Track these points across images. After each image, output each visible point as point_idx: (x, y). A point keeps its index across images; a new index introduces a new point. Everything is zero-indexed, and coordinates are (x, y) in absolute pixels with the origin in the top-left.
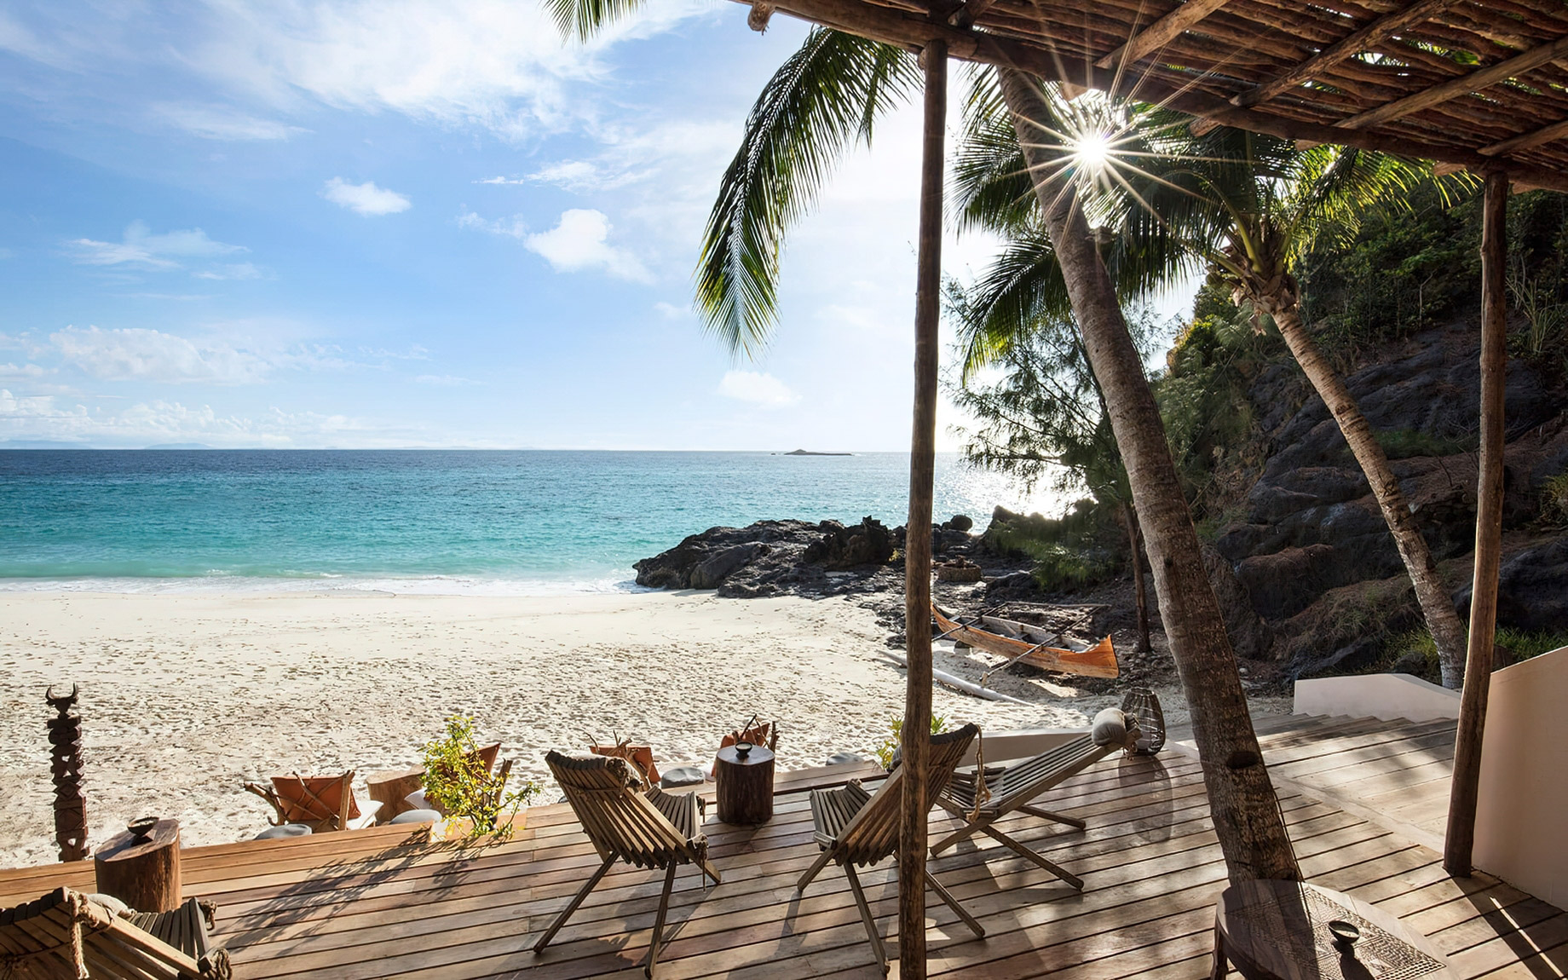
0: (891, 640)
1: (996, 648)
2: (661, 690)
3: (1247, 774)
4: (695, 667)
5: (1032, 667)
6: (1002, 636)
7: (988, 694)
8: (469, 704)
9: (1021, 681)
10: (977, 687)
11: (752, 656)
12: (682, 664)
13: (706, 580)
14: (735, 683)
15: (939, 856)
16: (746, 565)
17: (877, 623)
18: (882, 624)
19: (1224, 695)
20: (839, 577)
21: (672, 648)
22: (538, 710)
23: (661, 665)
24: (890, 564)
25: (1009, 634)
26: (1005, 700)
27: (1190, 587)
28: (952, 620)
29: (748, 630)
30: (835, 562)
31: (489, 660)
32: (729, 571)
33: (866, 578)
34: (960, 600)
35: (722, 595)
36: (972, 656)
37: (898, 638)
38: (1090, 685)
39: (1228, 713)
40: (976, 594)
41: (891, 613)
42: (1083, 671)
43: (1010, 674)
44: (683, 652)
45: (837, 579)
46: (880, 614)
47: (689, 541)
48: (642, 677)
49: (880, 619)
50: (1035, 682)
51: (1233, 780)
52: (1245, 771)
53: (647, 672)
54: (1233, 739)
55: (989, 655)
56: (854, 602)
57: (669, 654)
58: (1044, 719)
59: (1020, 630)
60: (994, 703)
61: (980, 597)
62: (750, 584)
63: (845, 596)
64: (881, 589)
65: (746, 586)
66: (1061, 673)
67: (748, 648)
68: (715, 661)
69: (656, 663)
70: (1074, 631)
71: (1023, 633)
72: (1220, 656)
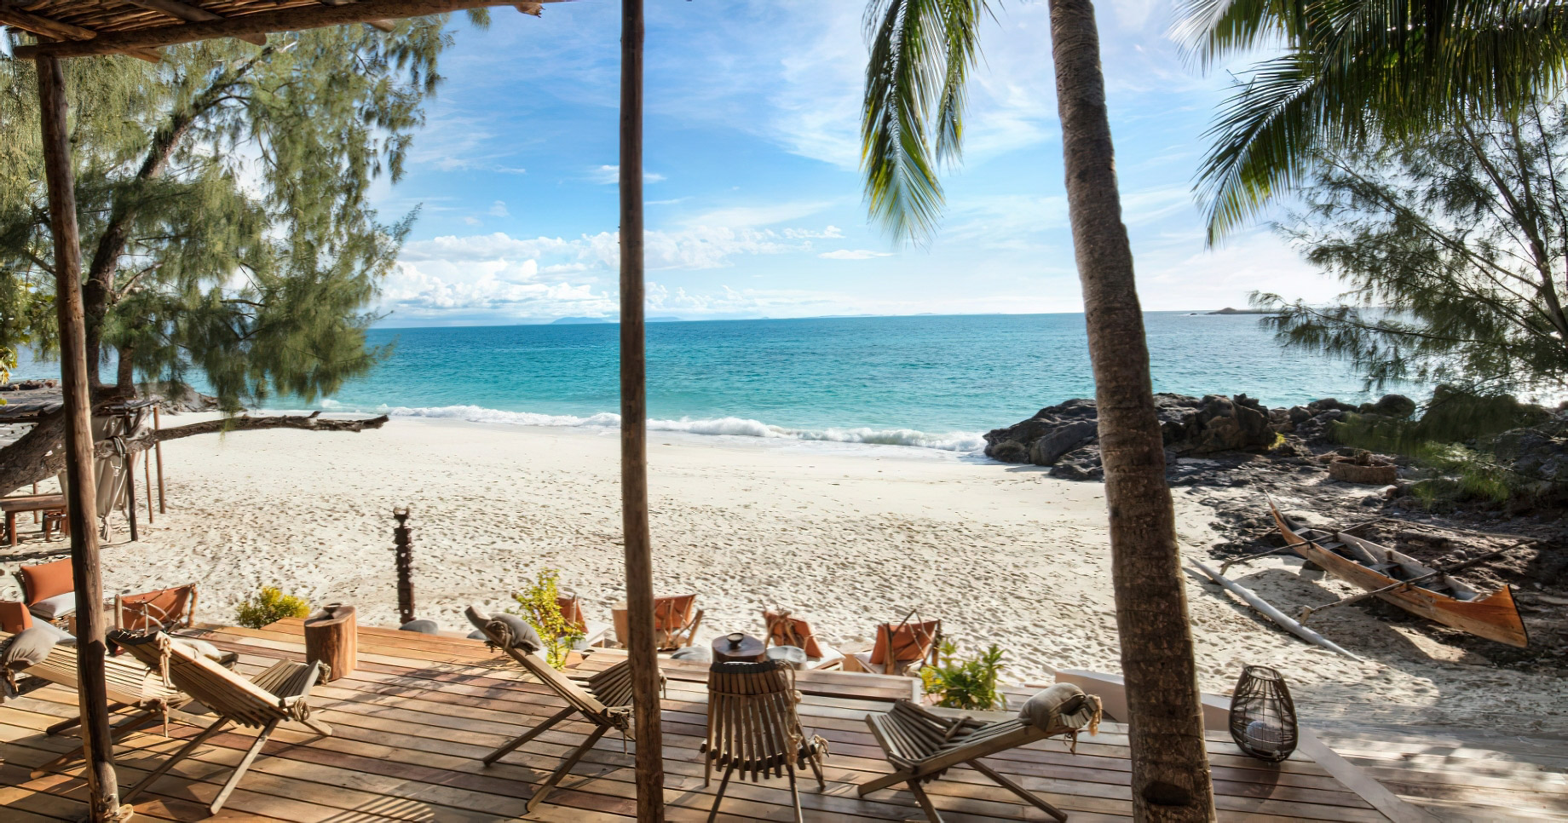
0: (1218, 547)
1: (1355, 577)
2: (919, 568)
3: (1164, 815)
4: (969, 548)
5: (1402, 610)
6: (1355, 562)
7: (1309, 635)
8: (750, 555)
9: (1379, 625)
10: (1294, 622)
11: (1036, 547)
12: (956, 545)
13: (1044, 457)
14: (998, 571)
15: (867, 796)
16: (1089, 443)
17: (1211, 524)
18: (1215, 527)
19: (1153, 701)
20: (1194, 465)
21: (958, 527)
22: (800, 569)
23: (935, 542)
24: (1266, 453)
25: (1368, 563)
26: (1325, 647)
27: (1134, 548)
28: (1297, 533)
29: (1048, 516)
30: (1192, 447)
31: (788, 517)
32: (1070, 448)
33: (1224, 468)
34: (1344, 507)
35: (1053, 475)
36: (1323, 583)
37: (1228, 546)
38: (1490, 650)
39: (1155, 725)
40: (1369, 502)
41: (1233, 515)
42: (1473, 627)
43: (1367, 613)
44: (966, 532)
45: (1190, 468)
46: (1221, 515)
47: (1044, 413)
48: (908, 552)
49: (1217, 520)
50: (1403, 631)
51: (1147, 817)
52: (1162, 811)
53: (916, 547)
54: (1155, 763)
55: (1348, 585)
56: (1197, 497)
57: (951, 532)
58: (1368, 682)
59: (1386, 559)
60: (1308, 648)
61: (1375, 506)
62: (1084, 466)
63: (1189, 488)
64: (1239, 484)
65: (1078, 467)
66: (1446, 626)
67: (1038, 536)
68: (990, 545)
69: (931, 539)
70: (1495, 569)
71: (1389, 563)
72: (1158, 646)
